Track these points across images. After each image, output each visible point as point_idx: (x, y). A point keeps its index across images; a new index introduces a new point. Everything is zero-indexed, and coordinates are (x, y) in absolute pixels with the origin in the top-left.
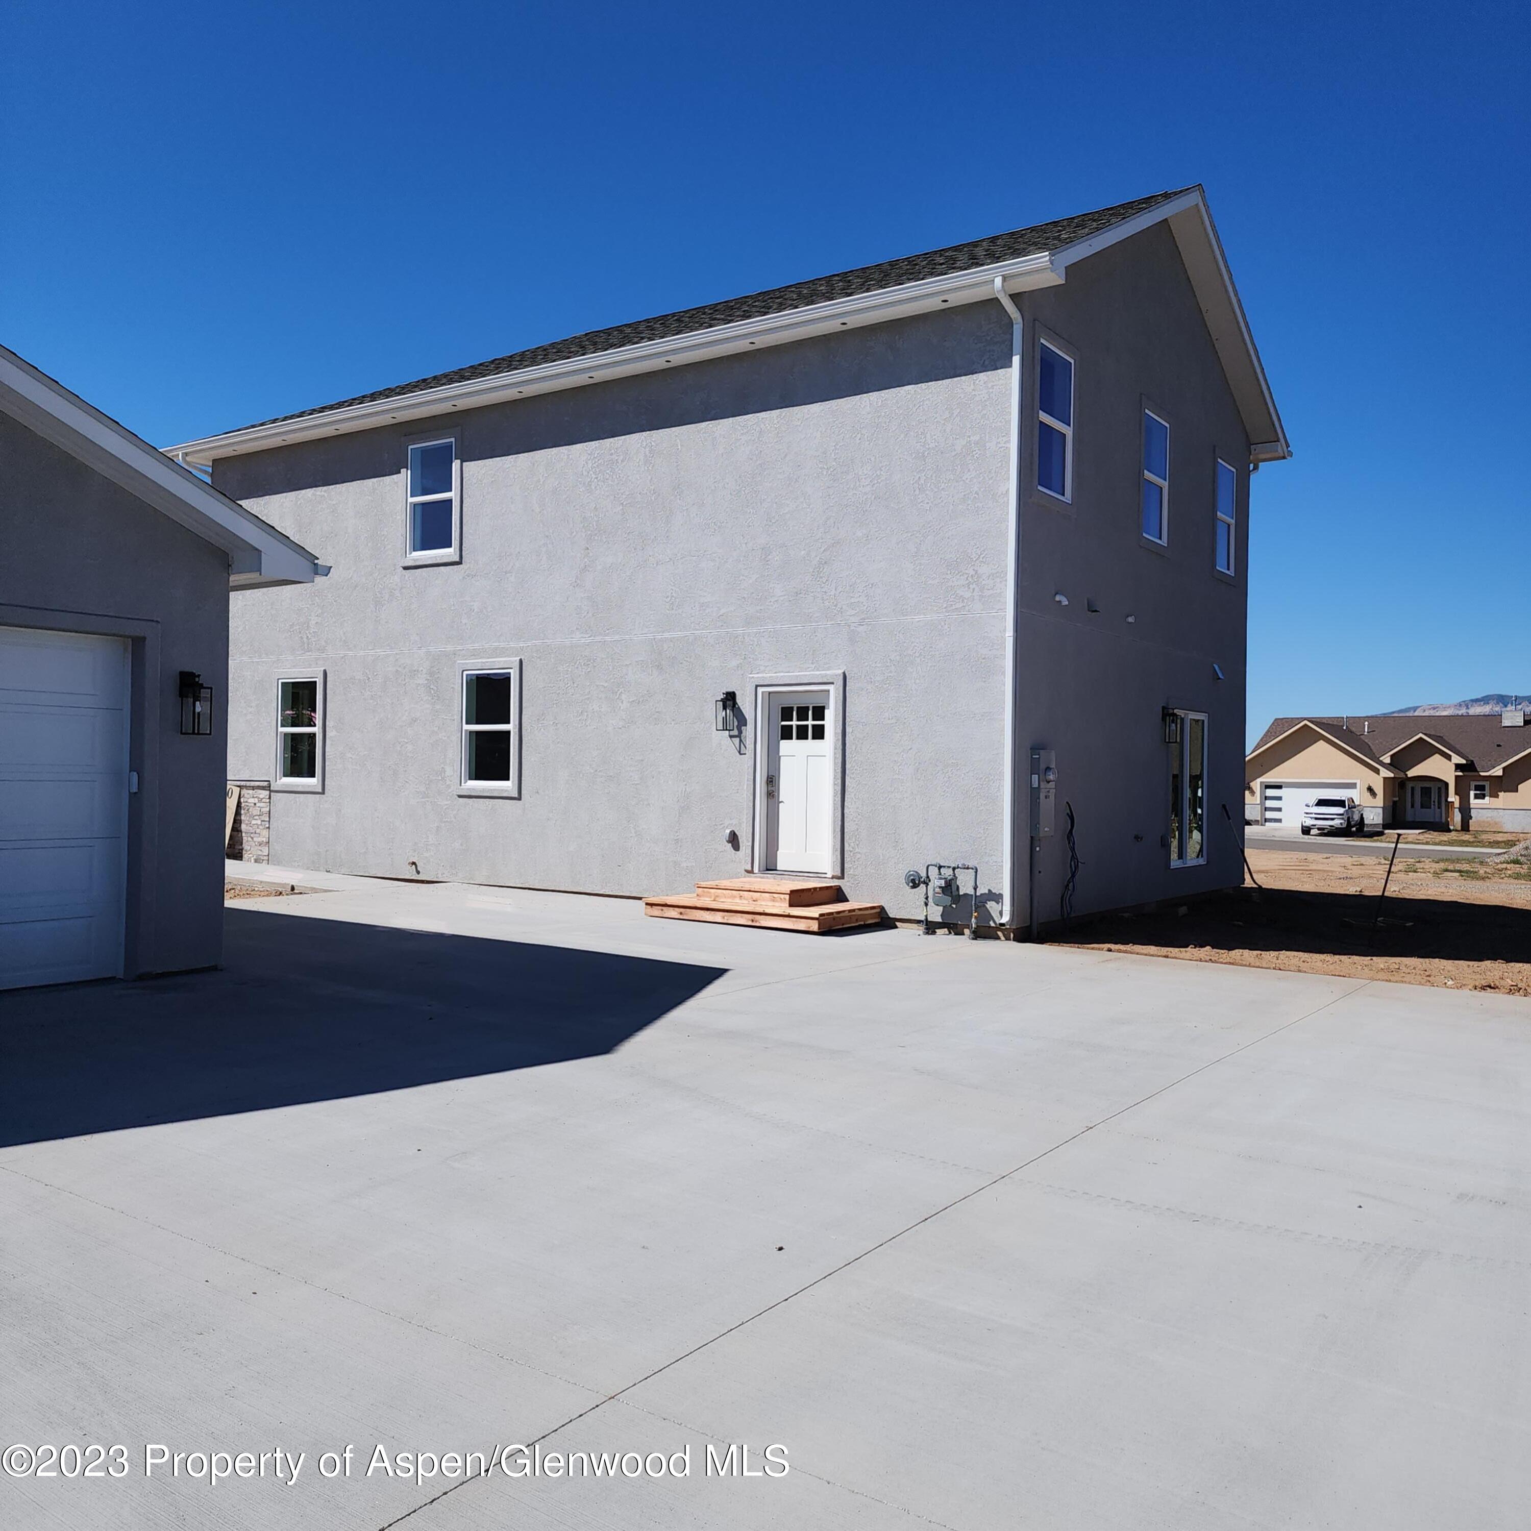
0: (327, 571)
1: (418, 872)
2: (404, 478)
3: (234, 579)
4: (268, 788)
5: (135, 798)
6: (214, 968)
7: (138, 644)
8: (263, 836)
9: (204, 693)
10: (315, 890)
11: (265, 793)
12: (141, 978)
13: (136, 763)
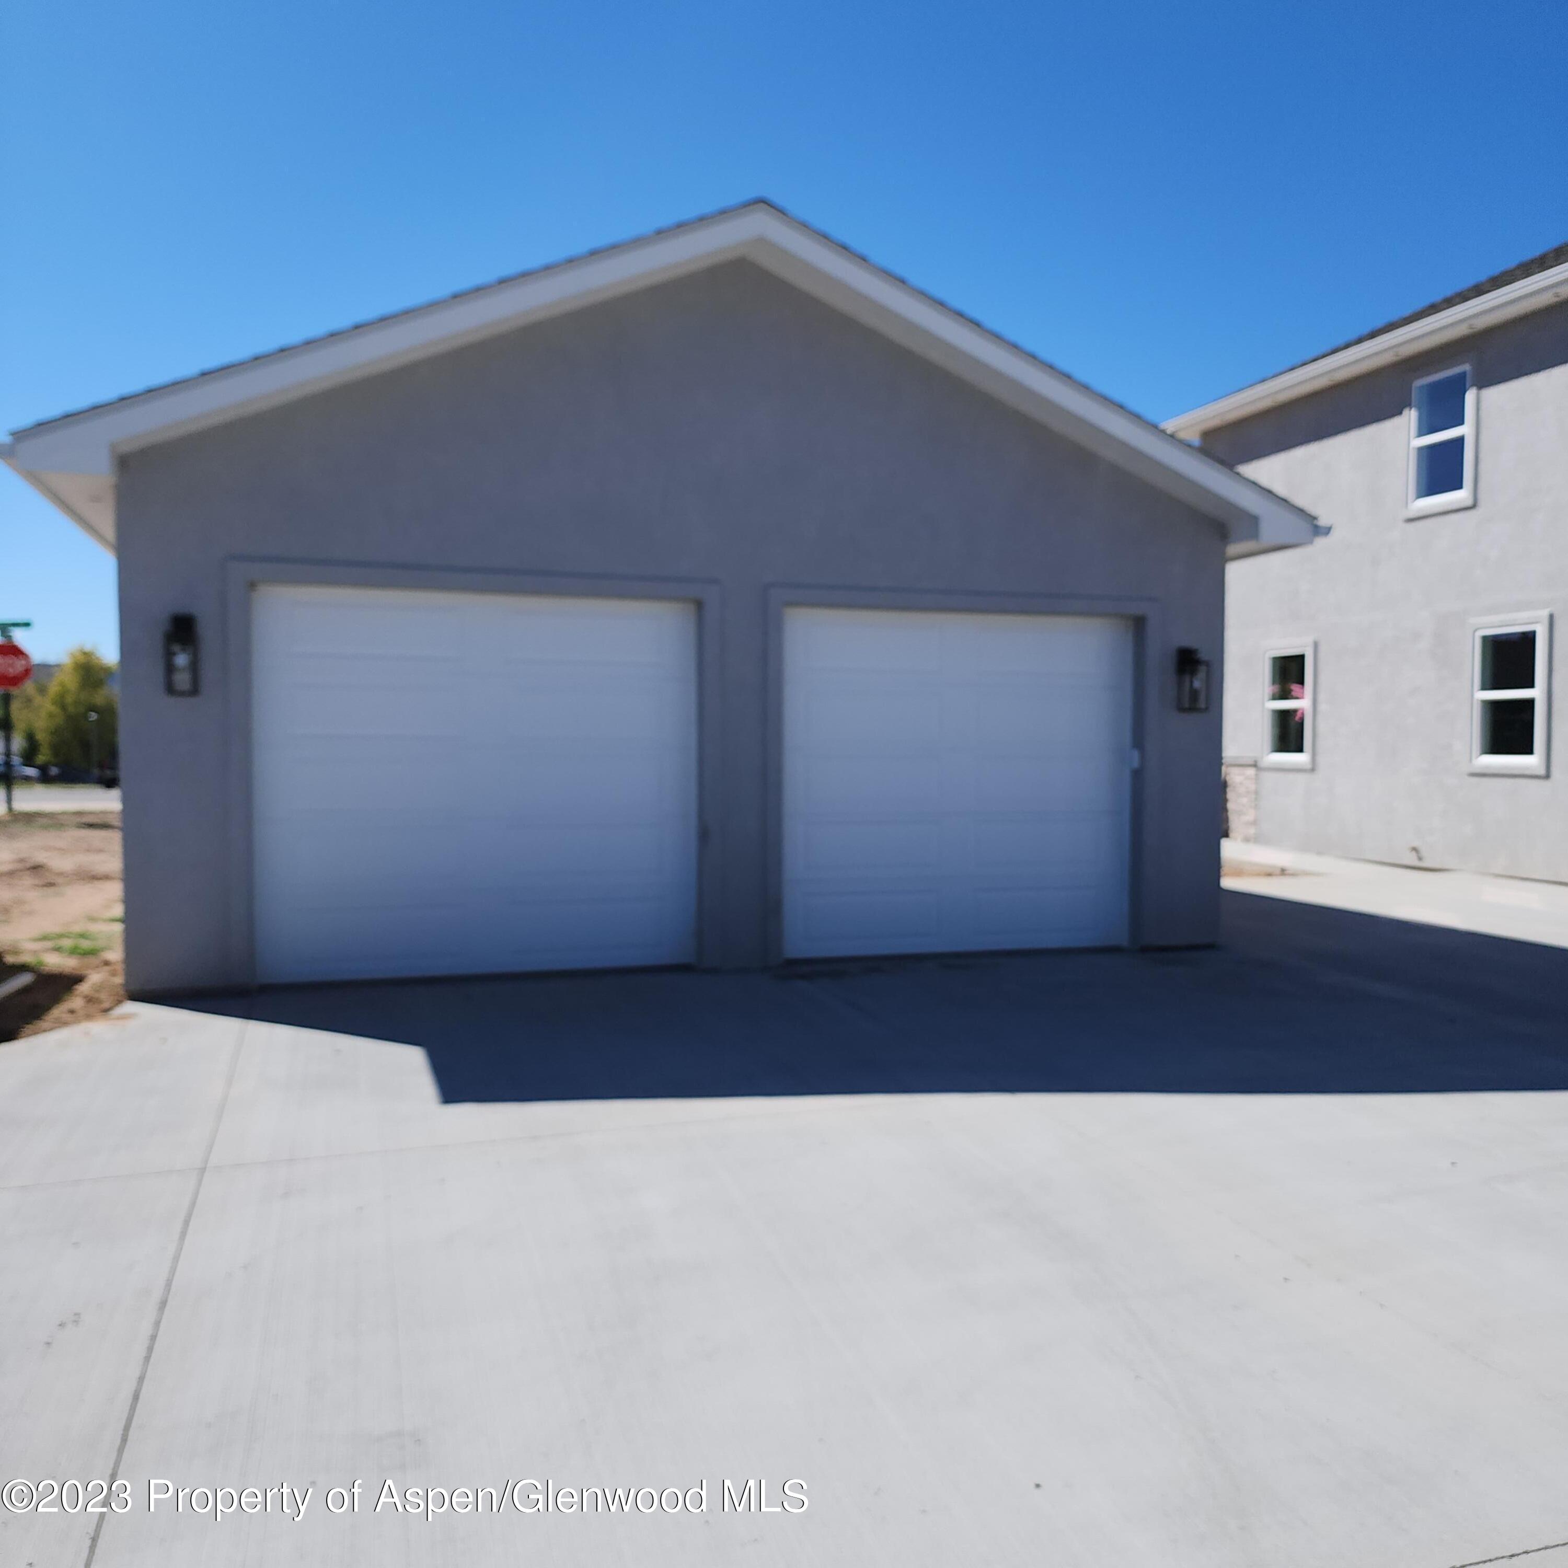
0: (1327, 531)
1: (1420, 859)
2: (1411, 417)
3: (1232, 549)
4: (1255, 765)
5: (1138, 775)
6: (1210, 947)
7: (1139, 624)
8: (1250, 816)
9: (1202, 670)
10: (1306, 874)
11: (1251, 772)
12: (1145, 950)
13: (1138, 741)
